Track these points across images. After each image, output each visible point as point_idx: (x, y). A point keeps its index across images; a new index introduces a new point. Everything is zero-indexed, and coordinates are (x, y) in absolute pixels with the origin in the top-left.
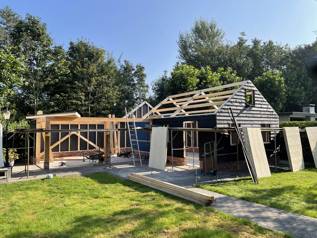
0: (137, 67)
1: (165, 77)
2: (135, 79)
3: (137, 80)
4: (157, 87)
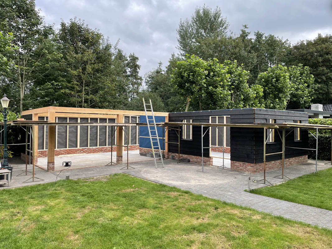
0: (130, 57)
1: (159, 70)
2: (127, 71)
3: (130, 71)
4: (150, 80)
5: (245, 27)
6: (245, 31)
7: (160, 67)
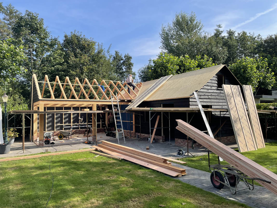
0: (125, 57)
3: (125, 69)
4: (143, 75)
5: (219, 26)
6: (219, 30)
7: (150, 63)
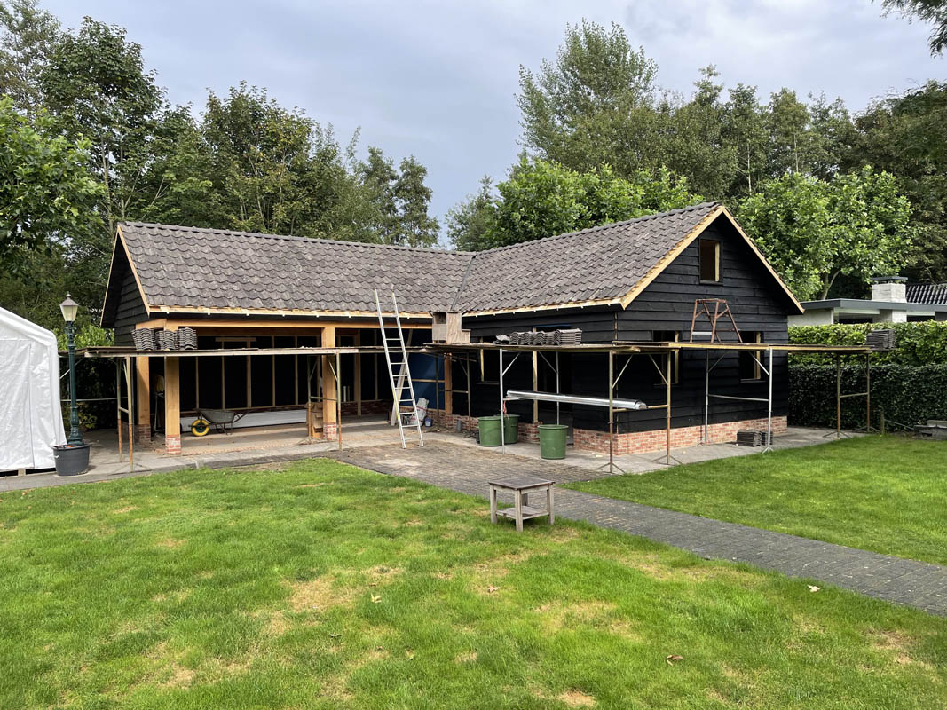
0: (402, 169)
1: (484, 198)
2: (398, 205)
3: (405, 207)
4: (463, 229)
5: (710, 72)
6: (710, 83)
7: (485, 191)
